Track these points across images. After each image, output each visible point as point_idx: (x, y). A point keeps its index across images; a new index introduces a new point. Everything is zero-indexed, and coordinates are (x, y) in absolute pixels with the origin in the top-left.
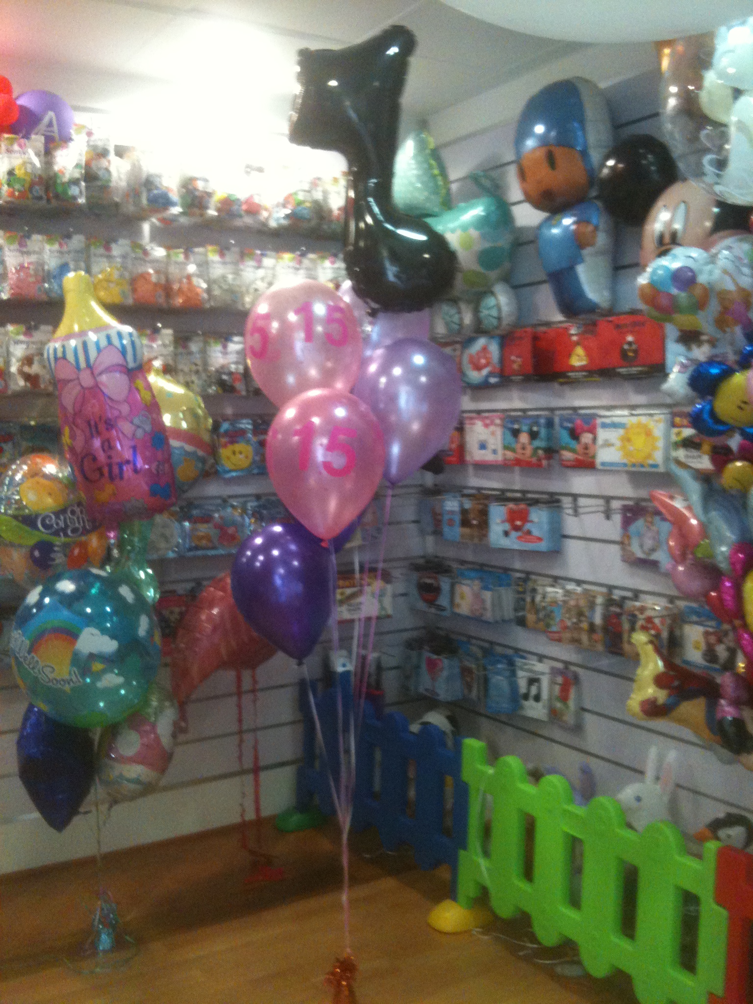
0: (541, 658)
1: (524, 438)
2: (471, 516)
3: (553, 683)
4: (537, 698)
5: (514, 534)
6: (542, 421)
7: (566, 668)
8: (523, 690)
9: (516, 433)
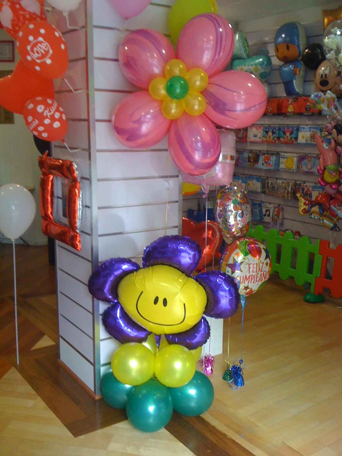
0: (270, 203)
1: (270, 134)
2: (251, 159)
3: (274, 211)
4: (269, 216)
5: (265, 164)
6: (277, 128)
7: (279, 206)
8: (264, 213)
9: (267, 132)
